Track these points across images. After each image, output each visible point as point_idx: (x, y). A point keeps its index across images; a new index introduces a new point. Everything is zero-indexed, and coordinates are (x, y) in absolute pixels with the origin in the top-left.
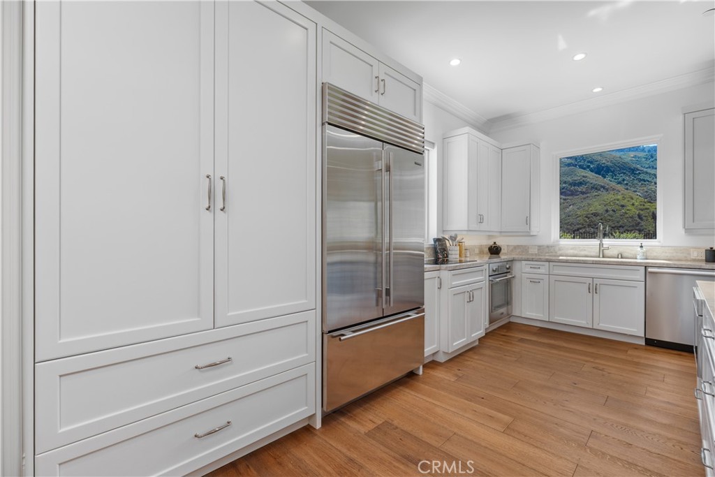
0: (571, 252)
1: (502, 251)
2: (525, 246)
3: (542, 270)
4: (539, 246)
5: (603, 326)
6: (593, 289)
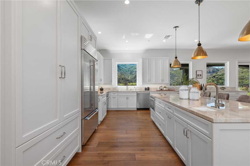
0: (121, 89)
1: (104, 90)
2: (110, 88)
3: (116, 95)
4: (113, 88)
5: (130, 107)
6: (127, 98)
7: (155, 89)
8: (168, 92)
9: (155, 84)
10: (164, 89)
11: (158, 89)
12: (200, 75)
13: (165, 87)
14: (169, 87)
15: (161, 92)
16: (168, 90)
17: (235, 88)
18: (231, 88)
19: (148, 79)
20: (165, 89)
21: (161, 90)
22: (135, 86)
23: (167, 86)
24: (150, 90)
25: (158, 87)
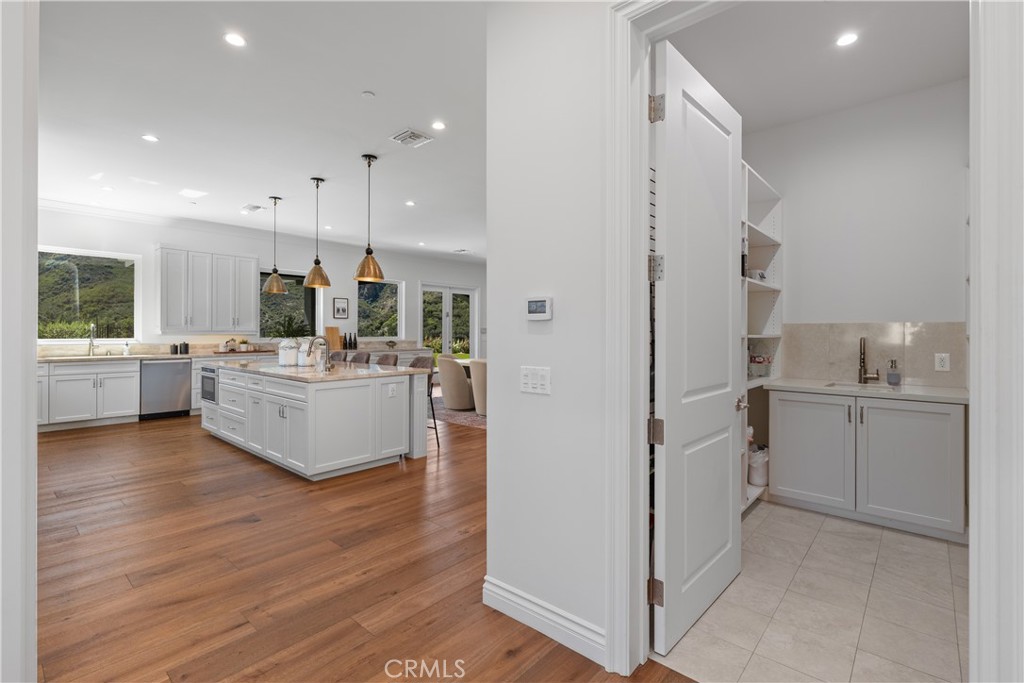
6: (98, 384)
7: (210, 350)
8: (254, 357)
9: (211, 332)
10: (239, 348)
11: (222, 350)
12: (344, 311)
13: (245, 343)
14: (259, 342)
15: (232, 357)
16: (255, 351)
17: (415, 342)
18: (409, 342)
19: (186, 318)
20: (243, 348)
21: (233, 351)
22: (129, 340)
23: (251, 340)
24: (190, 351)
25: (220, 341)
